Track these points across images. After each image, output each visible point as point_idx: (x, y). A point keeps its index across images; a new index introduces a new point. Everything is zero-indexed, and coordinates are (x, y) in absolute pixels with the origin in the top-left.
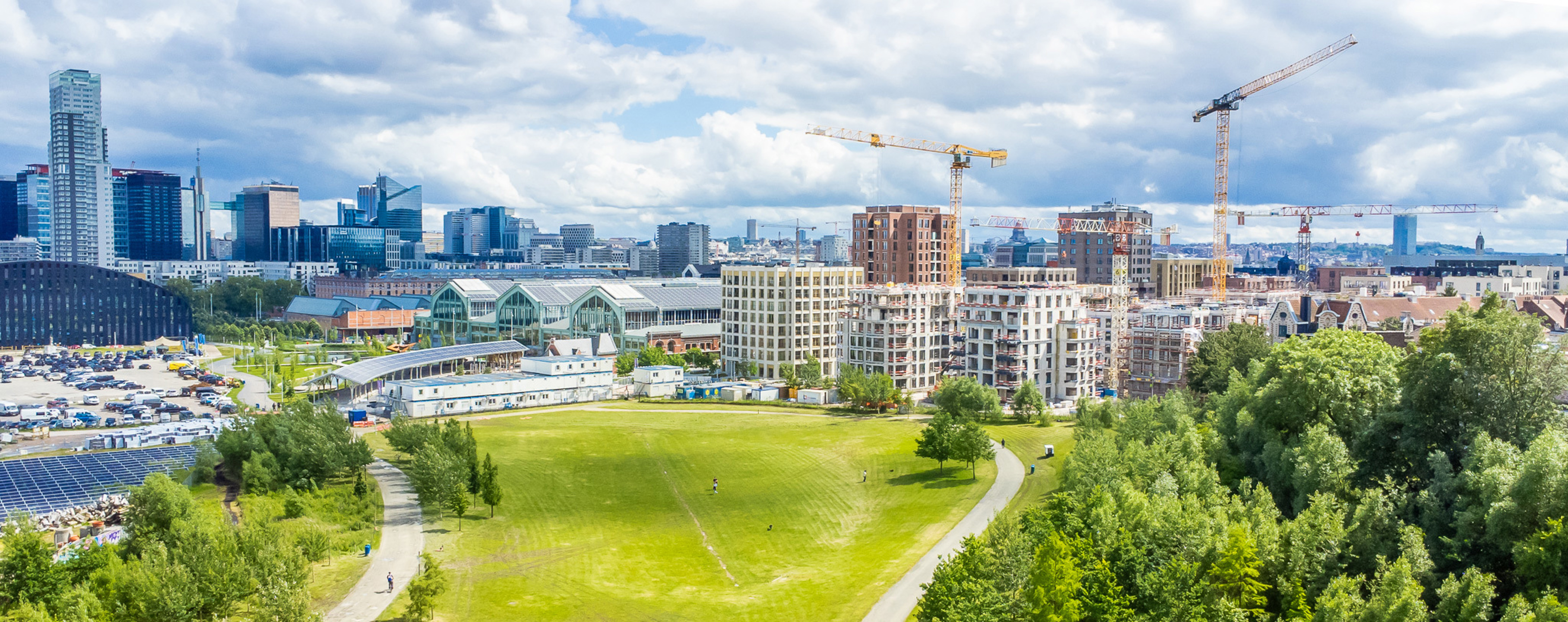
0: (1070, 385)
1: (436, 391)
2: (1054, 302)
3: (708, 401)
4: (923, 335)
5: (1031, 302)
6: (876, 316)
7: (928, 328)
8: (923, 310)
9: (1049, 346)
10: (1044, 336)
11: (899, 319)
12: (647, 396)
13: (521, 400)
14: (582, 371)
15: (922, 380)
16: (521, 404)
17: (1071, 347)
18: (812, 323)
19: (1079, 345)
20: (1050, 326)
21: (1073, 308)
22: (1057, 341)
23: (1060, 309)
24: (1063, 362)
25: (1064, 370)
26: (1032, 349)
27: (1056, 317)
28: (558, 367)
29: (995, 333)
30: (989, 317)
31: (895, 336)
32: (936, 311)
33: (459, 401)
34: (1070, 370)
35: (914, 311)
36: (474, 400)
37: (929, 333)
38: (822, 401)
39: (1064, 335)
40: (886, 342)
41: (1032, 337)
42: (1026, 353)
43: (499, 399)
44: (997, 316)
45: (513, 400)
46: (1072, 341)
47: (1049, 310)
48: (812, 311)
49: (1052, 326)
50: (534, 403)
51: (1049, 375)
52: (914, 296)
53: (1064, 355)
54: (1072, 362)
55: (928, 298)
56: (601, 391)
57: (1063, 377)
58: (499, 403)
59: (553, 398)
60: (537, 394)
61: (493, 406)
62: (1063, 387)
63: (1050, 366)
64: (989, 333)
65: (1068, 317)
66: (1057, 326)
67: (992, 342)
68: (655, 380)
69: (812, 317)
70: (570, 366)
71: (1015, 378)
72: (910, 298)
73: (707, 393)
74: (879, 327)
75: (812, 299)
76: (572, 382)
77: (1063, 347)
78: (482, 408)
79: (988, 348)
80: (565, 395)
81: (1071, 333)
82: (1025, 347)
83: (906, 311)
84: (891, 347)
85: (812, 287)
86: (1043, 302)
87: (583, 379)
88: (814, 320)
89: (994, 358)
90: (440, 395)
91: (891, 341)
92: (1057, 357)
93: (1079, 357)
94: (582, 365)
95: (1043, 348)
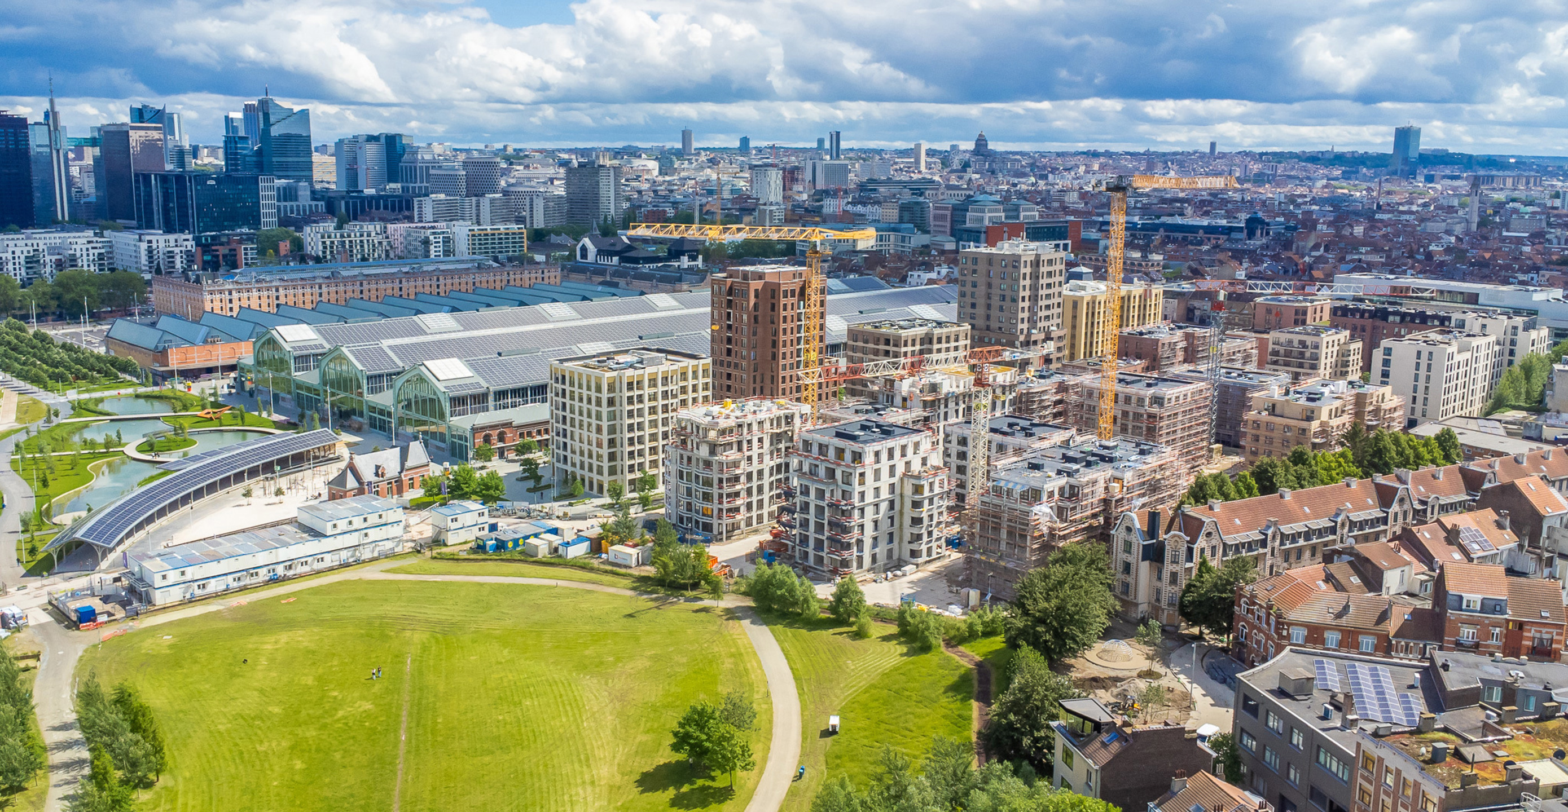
0: (914, 546)
1: (183, 573)
2: (897, 453)
3: (508, 556)
4: (760, 467)
5: (869, 459)
6: (704, 451)
7: (767, 458)
8: (760, 440)
9: (892, 503)
10: (885, 494)
11: (732, 455)
12: (445, 545)
13: (290, 567)
14: (366, 525)
15: (760, 518)
16: (290, 573)
17: (917, 505)
18: (648, 431)
19: (926, 502)
20: (893, 480)
21: (922, 453)
22: (902, 495)
23: (906, 459)
24: (907, 521)
25: (908, 531)
26: (869, 511)
27: (900, 469)
28: (335, 526)
29: (827, 495)
30: (822, 472)
31: (725, 476)
32: (776, 438)
33: (213, 581)
34: (915, 531)
35: (749, 442)
36: (230, 578)
37: (769, 463)
38: (634, 563)
39: (908, 490)
40: (716, 482)
41: (870, 498)
42: (862, 517)
43: (263, 572)
44: (831, 473)
45: (280, 570)
46: (917, 497)
47: (892, 463)
48: (647, 418)
49: (895, 480)
50: (306, 569)
51: (891, 535)
52: (749, 425)
53: (909, 513)
54: (917, 521)
55: (767, 425)
56: (389, 545)
57: (907, 537)
58: (263, 575)
59: (329, 561)
60: (310, 559)
61: (254, 580)
62: (907, 548)
63: (892, 525)
64: (821, 494)
65: (916, 467)
66: (902, 479)
67: (824, 504)
68: (454, 525)
69: (647, 424)
70: (350, 523)
71: (848, 546)
72: (745, 430)
73: (510, 545)
74: (708, 464)
75: (647, 404)
76: (352, 540)
77: (908, 504)
78: (242, 583)
79: (820, 510)
80: (344, 555)
81: (918, 489)
82: (862, 510)
83: (740, 443)
84: (721, 488)
85: (647, 391)
86: (884, 456)
87: (366, 535)
88: (651, 427)
89: (826, 522)
90: (188, 577)
91: (721, 481)
92: (901, 513)
93: (925, 515)
94: (365, 520)
95: (884, 507)
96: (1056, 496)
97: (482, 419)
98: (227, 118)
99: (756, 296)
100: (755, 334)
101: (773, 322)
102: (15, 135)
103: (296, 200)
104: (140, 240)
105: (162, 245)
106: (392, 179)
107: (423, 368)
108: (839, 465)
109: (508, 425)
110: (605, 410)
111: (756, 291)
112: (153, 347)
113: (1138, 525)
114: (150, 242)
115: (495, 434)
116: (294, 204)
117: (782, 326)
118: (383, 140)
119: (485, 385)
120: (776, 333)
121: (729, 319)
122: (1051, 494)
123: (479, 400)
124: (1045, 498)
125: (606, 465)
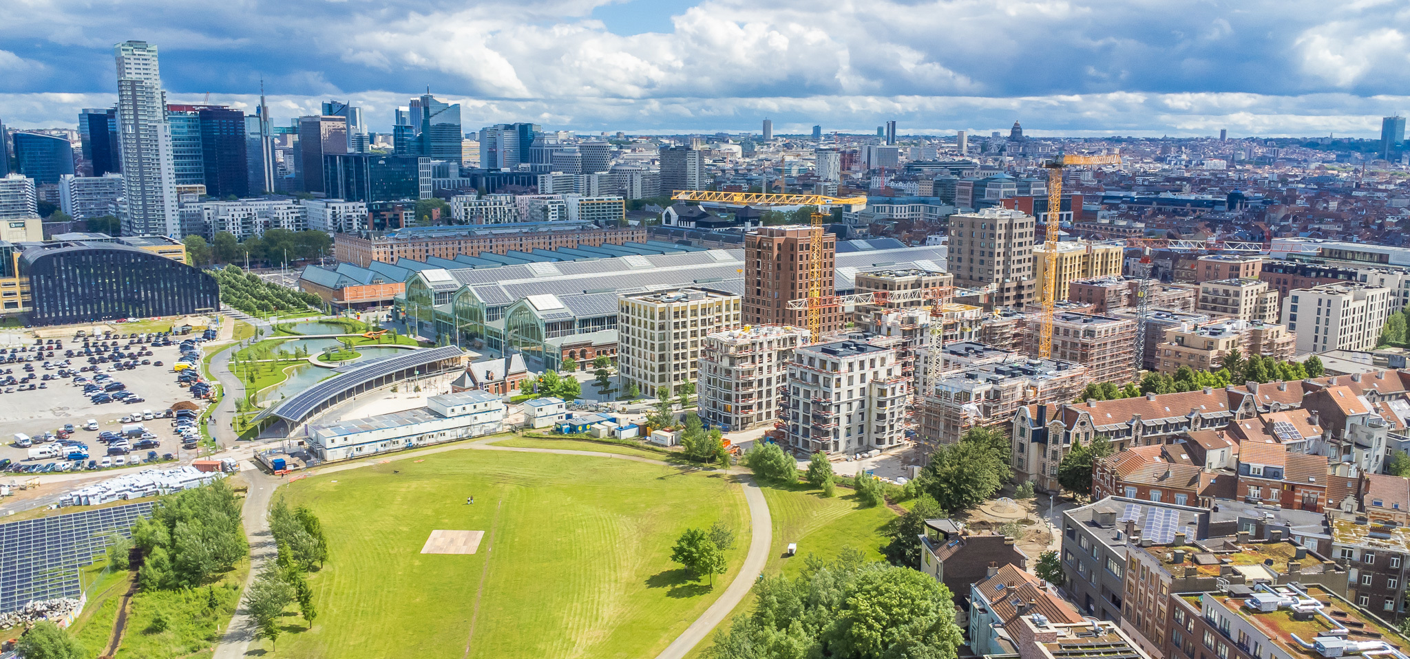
0: (879, 436)
1: (346, 439)
2: (867, 365)
3: (577, 436)
4: (769, 376)
5: (844, 368)
6: (726, 363)
7: (774, 369)
8: (770, 355)
9: (862, 402)
10: (857, 395)
11: (747, 366)
12: (534, 428)
13: (421, 439)
14: (475, 411)
15: (769, 414)
16: (421, 443)
17: (881, 404)
18: (690, 350)
19: (889, 403)
20: (863, 385)
21: (887, 366)
22: (870, 397)
23: (874, 370)
24: (874, 417)
25: (875, 424)
26: (844, 408)
27: (869, 377)
28: (453, 410)
29: (812, 394)
30: (809, 377)
31: (741, 381)
32: (782, 355)
33: (366, 445)
34: (880, 424)
35: (761, 356)
36: (379, 444)
37: (775, 373)
38: (669, 443)
39: (875, 393)
40: (734, 385)
41: (844, 398)
42: (839, 412)
43: (402, 441)
44: (815, 378)
45: (414, 441)
46: (882, 399)
47: (862, 372)
48: (689, 339)
49: (865, 385)
50: (432, 441)
51: (862, 426)
52: (761, 344)
53: (875, 410)
54: (881, 417)
55: (775, 344)
56: (492, 426)
57: (874, 429)
58: (402, 443)
59: (449, 435)
60: (435, 434)
61: (396, 447)
62: (874, 437)
63: (863, 419)
64: (807, 394)
65: (883, 375)
66: (870, 385)
67: (809, 401)
68: (540, 414)
69: (689, 344)
70: (464, 408)
71: (827, 434)
72: (758, 347)
73: (580, 428)
74: (728, 372)
75: (689, 329)
76: (466, 421)
77: (875, 404)
78: (387, 449)
79: (807, 405)
80: (460, 432)
81: (883, 392)
82: (838, 406)
83: (753, 357)
84: (737, 390)
85: (689, 319)
86: (856, 367)
87: (476, 418)
88: (692, 346)
89: (811, 415)
90: (349, 442)
91: (737, 385)
92: (870, 410)
93: (887, 412)
94: (475, 407)
95: (856, 405)
96: (983, 398)
97: (569, 340)
98: (397, 111)
99: (779, 249)
100: (778, 278)
101: (792, 269)
102: (235, 125)
103: (448, 176)
104: (327, 207)
105: (343, 210)
106: (522, 161)
107: (526, 301)
108: (821, 372)
109: (589, 345)
110: (657, 332)
111: (779, 245)
112: (332, 286)
113: (1029, 416)
114: (334, 208)
115: (578, 351)
116: (446, 179)
117: (799, 272)
118: (517, 128)
119: (572, 314)
120: (794, 278)
121: (758, 266)
122: (978, 396)
123: (568, 326)
124: (973, 398)
125: (657, 374)
